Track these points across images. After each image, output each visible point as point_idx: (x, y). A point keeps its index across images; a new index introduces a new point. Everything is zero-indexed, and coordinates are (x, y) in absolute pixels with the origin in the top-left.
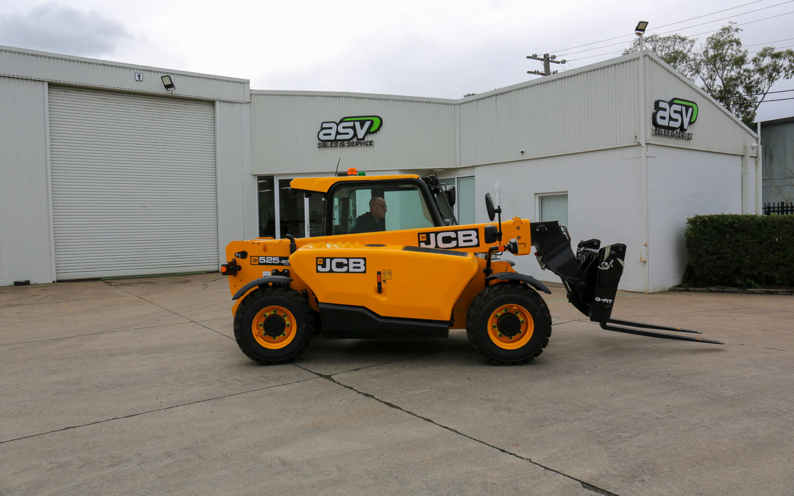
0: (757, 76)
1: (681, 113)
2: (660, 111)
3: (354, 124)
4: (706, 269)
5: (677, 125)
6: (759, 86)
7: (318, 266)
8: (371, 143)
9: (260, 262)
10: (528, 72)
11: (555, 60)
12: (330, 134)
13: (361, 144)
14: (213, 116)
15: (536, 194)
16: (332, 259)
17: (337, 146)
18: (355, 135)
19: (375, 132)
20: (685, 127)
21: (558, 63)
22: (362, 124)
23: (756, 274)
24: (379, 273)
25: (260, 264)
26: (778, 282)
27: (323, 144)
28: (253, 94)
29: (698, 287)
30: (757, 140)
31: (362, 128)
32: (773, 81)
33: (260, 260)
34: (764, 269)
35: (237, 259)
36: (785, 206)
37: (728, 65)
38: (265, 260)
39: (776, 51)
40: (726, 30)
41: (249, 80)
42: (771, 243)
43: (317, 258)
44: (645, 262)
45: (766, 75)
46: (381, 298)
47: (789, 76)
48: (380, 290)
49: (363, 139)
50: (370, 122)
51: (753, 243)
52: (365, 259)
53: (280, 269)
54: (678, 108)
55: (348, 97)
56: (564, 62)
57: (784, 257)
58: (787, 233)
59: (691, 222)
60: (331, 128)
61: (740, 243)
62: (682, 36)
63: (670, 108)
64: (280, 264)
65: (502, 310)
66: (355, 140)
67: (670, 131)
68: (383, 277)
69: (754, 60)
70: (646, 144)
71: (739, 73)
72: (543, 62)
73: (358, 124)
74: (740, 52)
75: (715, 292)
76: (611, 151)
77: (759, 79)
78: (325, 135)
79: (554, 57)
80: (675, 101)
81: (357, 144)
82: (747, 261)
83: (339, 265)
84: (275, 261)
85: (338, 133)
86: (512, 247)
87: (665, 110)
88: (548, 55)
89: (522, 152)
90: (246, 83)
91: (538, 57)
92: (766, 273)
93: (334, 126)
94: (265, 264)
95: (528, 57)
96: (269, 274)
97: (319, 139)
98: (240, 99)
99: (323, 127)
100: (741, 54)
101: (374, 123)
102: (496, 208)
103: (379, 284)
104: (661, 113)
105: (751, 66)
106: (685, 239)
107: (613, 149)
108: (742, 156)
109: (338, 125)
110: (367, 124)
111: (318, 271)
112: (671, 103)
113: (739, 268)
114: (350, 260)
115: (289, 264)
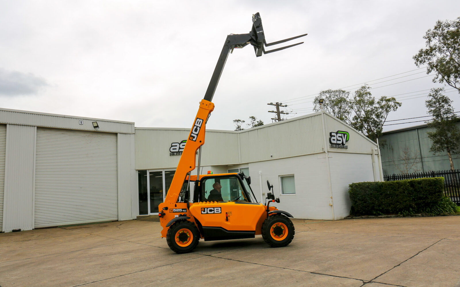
0: (380, 110)
1: (341, 137)
2: (332, 137)
4: (359, 208)
5: (340, 142)
6: (382, 115)
7: (202, 211)
10: (269, 112)
11: (282, 105)
12: (176, 149)
14: (116, 141)
15: (279, 176)
16: (207, 208)
17: (179, 155)
20: (344, 143)
23: (381, 209)
24: (227, 213)
25: (174, 212)
26: (391, 212)
27: (172, 154)
28: (136, 129)
29: (357, 216)
30: (377, 146)
32: (388, 112)
33: (174, 210)
34: (384, 206)
35: (163, 210)
36: (395, 176)
37: (366, 104)
38: (176, 210)
39: (388, 98)
40: (364, 88)
41: (134, 123)
42: (385, 194)
43: (201, 208)
44: (332, 206)
45: (384, 109)
46: (228, 223)
47: (395, 109)
48: (227, 220)
51: (378, 194)
52: (221, 208)
53: (182, 214)
54: (340, 135)
55: (185, 130)
56: (286, 106)
57: (392, 201)
58: (392, 189)
59: (351, 186)
60: (176, 146)
61: (373, 195)
62: (343, 90)
63: (337, 135)
64: (182, 212)
65: (275, 225)
67: (338, 146)
68: (228, 215)
69: (378, 103)
70: (328, 152)
71: (372, 109)
72: (276, 106)
74: (371, 98)
75: (365, 218)
76: (313, 155)
77: (381, 111)
78: (173, 149)
80: (339, 132)
82: (377, 203)
83: (211, 211)
84: (180, 211)
85: (180, 148)
86: (277, 200)
87: (334, 136)
88: (278, 103)
89: (271, 156)
90: (133, 124)
91: (273, 104)
92: (385, 208)
93: (178, 145)
94: (176, 212)
95: (268, 104)
96: (177, 216)
97: (170, 151)
98: (130, 132)
99: (172, 145)
100: (372, 99)
102: (271, 186)
103: (227, 217)
104: (333, 138)
105: (377, 106)
106: (349, 194)
107: (313, 154)
108: (371, 154)
109: (180, 144)
111: (202, 213)
112: (337, 133)
113: (374, 207)
114: (215, 208)
115: (186, 211)
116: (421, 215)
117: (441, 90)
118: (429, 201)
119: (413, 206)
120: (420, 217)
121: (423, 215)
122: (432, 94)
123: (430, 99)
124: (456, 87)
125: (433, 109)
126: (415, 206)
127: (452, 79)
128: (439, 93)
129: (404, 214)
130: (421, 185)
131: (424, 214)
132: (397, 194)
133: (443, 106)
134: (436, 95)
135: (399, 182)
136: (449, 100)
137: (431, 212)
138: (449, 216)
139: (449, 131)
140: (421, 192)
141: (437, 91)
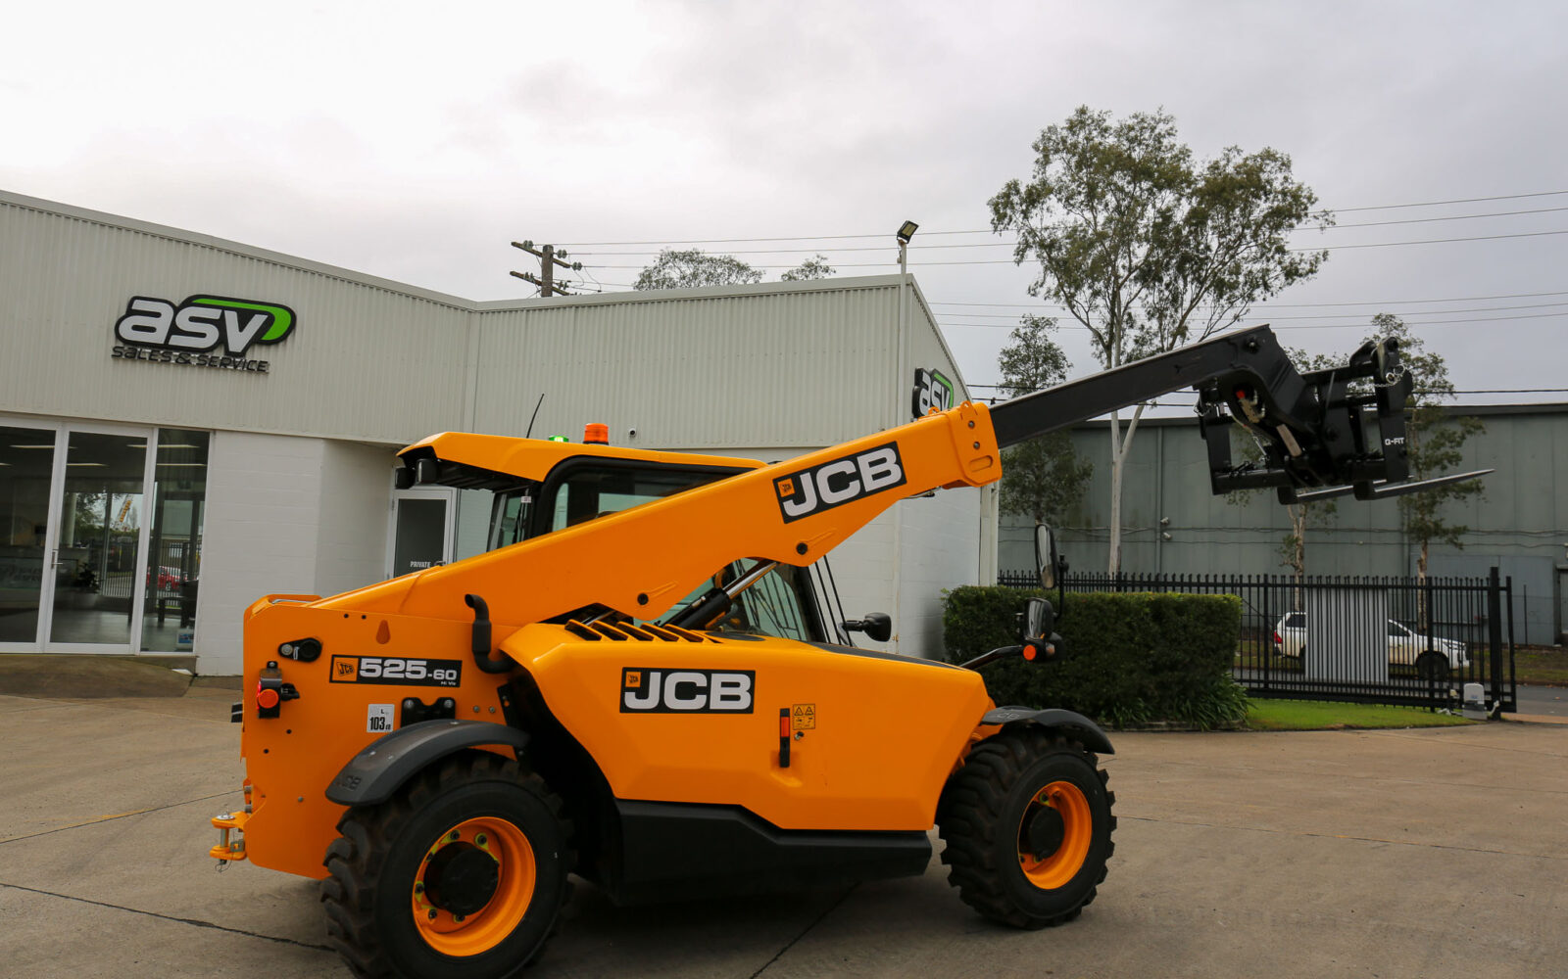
1: (940, 398)
2: (923, 390)
3: (223, 315)
7: (627, 694)
8: (261, 367)
9: (363, 674)
10: (512, 274)
11: (564, 260)
12: (152, 330)
13: (236, 367)
16: (665, 673)
17: (167, 361)
18: (223, 340)
19: (275, 342)
21: (567, 266)
22: (244, 318)
24: (785, 713)
25: (361, 680)
27: (128, 351)
31: (242, 328)
33: (364, 666)
35: (285, 664)
38: (378, 669)
40: (811, 267)
46: (789, 781)
48: (784, 759)
49: (243, 354)
50: (265, 317)
52: (751, 674)
53: (429, 696)
54: (939, 388)
55: (212, 248)
56: (577, 267)
57: (1089, 666)
60: (157, 315)
63: (931, 386)
64: (428, 682)
66: (220, 354)
68: (795, 723)
73: (232, 318)
78: (136, 328)
79: (563, 254)
80: (936, 376)
81: (225, 365)
83: (686, 691)
84: (413, 672)
85: (174, 329)
87: (927, 388)
88: (552, 247)
89: (632, 433)
91: (534, 248)
93: (167, 312)
94: (381, 680)
95: (514, 244)
96: (388, 712)
97: (118, 336)
99: (134, 307)
101: (275, 325)
103: (785, 742)
106: (944, 629)
109: (177, 310)
110: (257, 322)
111: (624, 709)
113: (1025, 685)
114: (714, 676)
115: (458, 681)
116: (1166, 726)
117: (1049, 323)
118: (1198, 678)
119: (1149, 693)
120: (1163, 731)
121: (1171, 725)
122: (1022, 331)
123: (1014, 347)
124: (1088, 325)
125: (1015, 378)
126: (1156, 693)
127: (1083, 296)
128: (1040, 334)
129: (1117, 720)
130: (1185, 618)
131: (1175, 723)
132: (1109, 643)
133: (1044, 377)
134: (1034, 336)
135: (1121, 599)
136: (1064, 359)
137: (1195, 716)
138: (1242, 731)
139: (1049, 453)
140: (1180, 644)
141: (1037, 326)
